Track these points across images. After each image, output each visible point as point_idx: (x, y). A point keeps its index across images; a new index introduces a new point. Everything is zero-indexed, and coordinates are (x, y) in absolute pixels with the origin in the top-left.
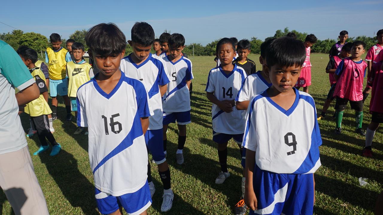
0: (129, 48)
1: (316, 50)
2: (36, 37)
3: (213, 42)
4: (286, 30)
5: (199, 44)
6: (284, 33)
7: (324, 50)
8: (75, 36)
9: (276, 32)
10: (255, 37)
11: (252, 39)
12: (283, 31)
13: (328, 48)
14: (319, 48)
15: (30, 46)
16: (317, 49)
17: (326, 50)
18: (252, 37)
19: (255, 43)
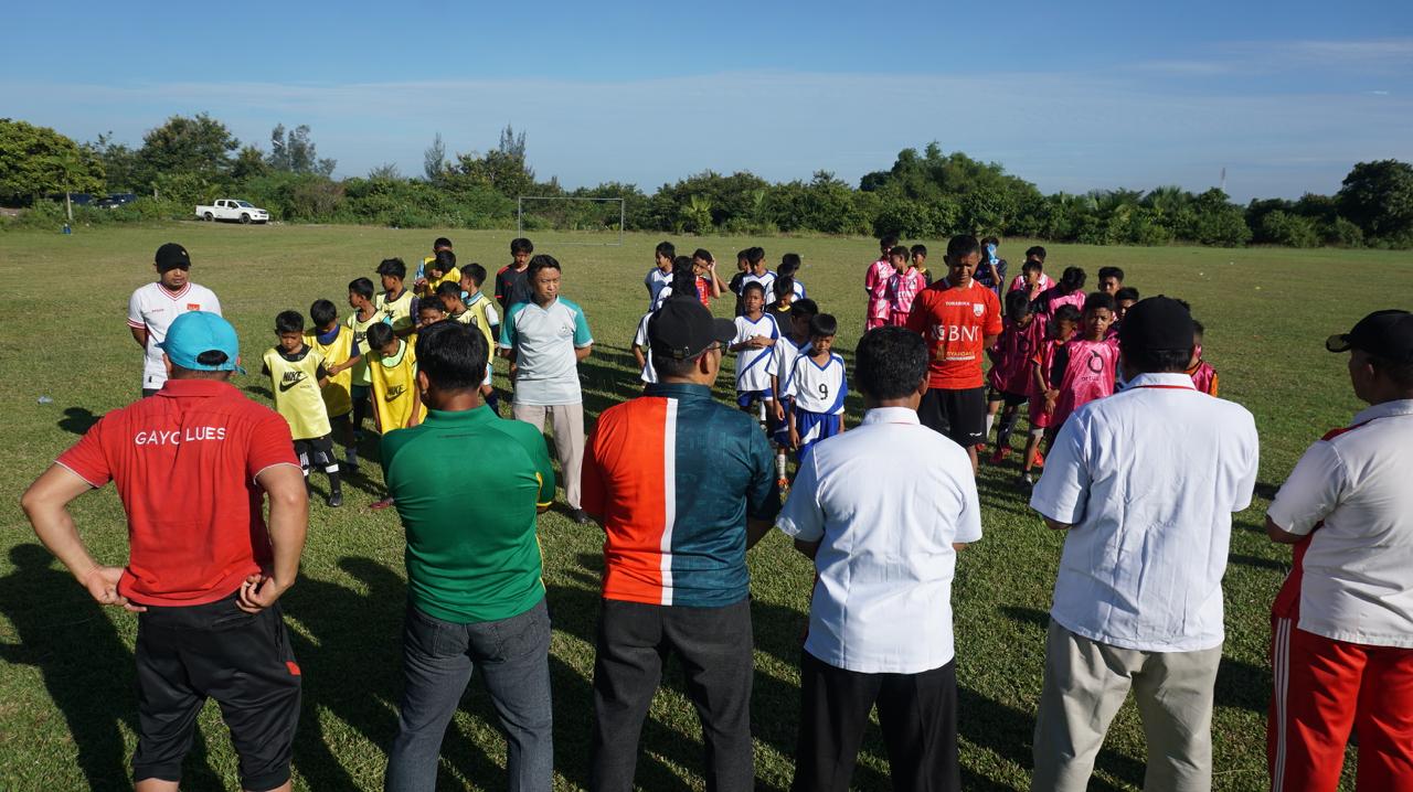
0: (385, 193)
1: (1020, 227)
2: (35, 141)
3: (682, 183)
4: (932, 151)
5: (631, 187)
6: (925, 161)
7: (1046, 228)
8: (169, 135)
9: (900, 155)
10: (828, 171)
11: (816, 177)
12: (922, 154)
13: (1059, 222)
14: (1031, 220)
15: (13, 171)
16: (1023, 224)
17: (1052, 230)
18: (818, 170)
19: (828, 193)
